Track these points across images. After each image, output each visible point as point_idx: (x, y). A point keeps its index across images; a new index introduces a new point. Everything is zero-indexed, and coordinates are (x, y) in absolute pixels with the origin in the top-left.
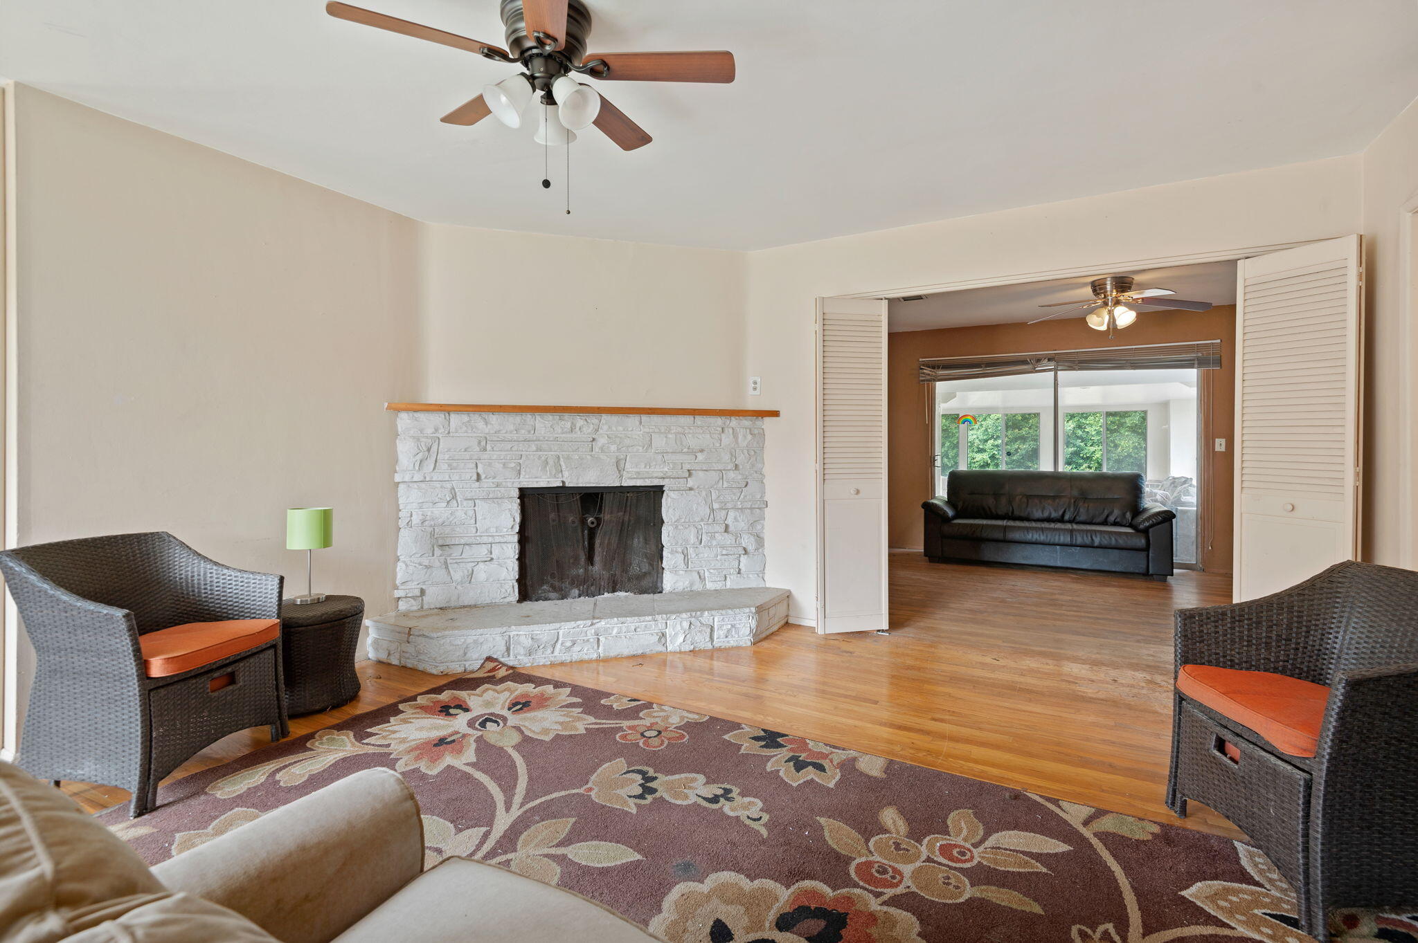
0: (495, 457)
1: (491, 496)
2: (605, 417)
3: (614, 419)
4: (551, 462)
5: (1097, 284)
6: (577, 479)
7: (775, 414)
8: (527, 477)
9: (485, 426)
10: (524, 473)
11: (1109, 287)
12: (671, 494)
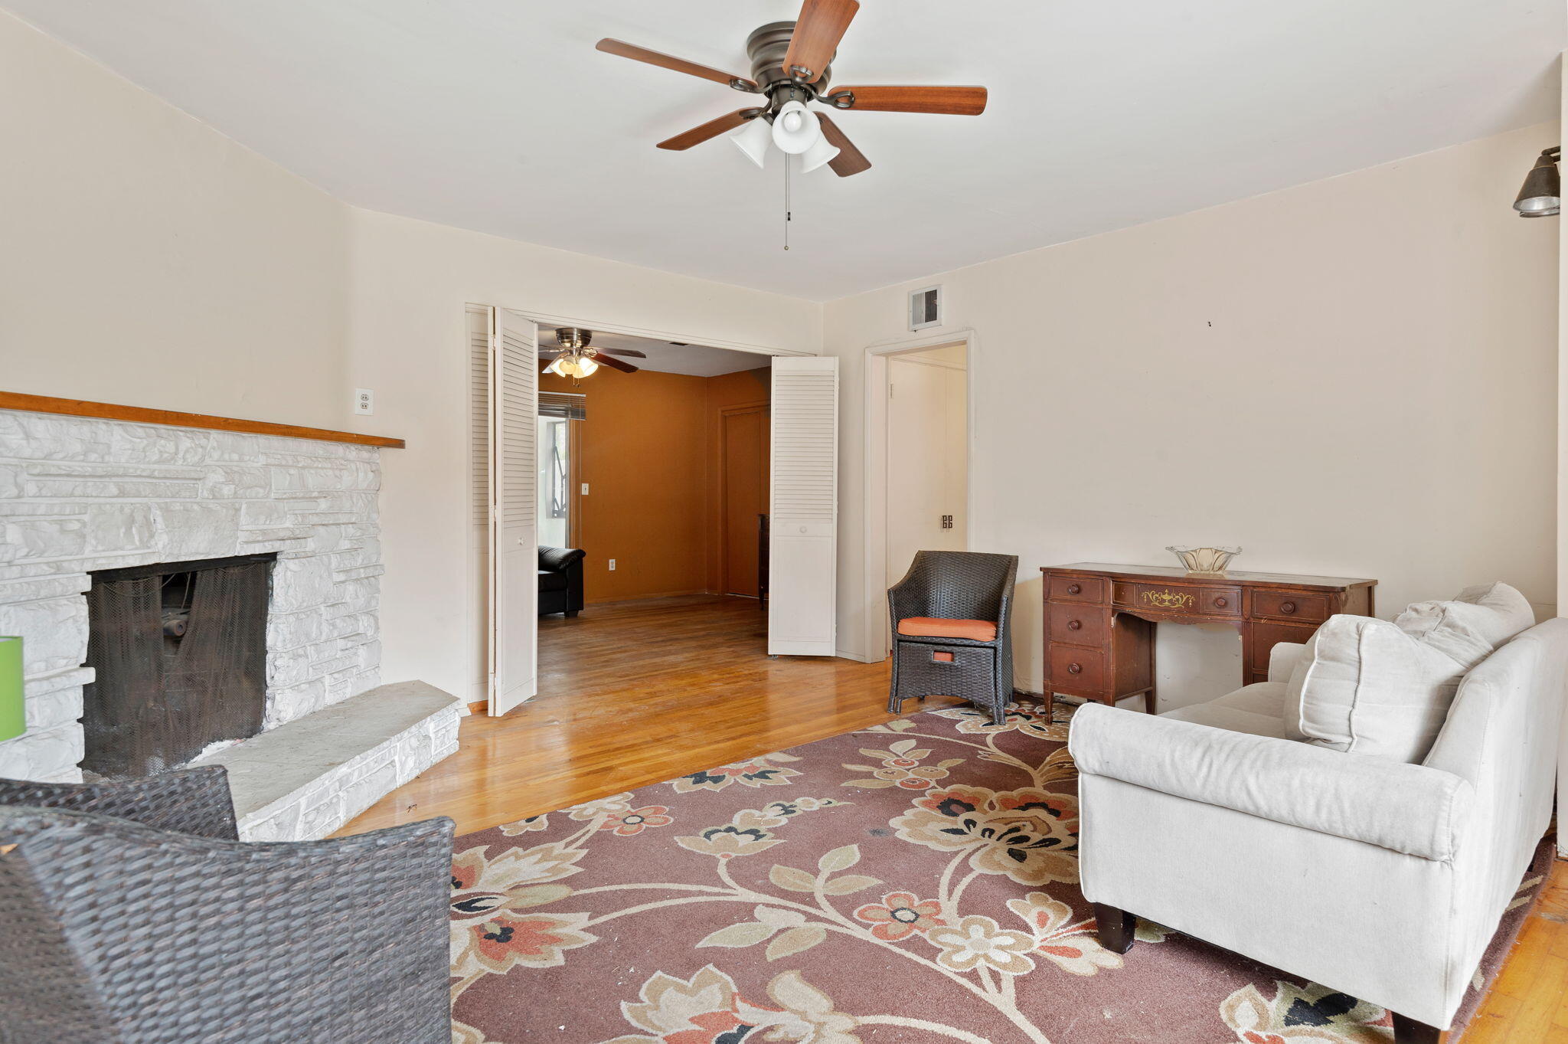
0: (42, 510)
1: (43, 593)
2: (215, 436)
3: (228, 438)
4: (139, 517)
5: (564, 332)
6: (180, 550)
7: (399, 444)
8: (100, 548)
9: (24, 442)
10: (94, 542)
11: (575, 338)
12: (293, 565)
